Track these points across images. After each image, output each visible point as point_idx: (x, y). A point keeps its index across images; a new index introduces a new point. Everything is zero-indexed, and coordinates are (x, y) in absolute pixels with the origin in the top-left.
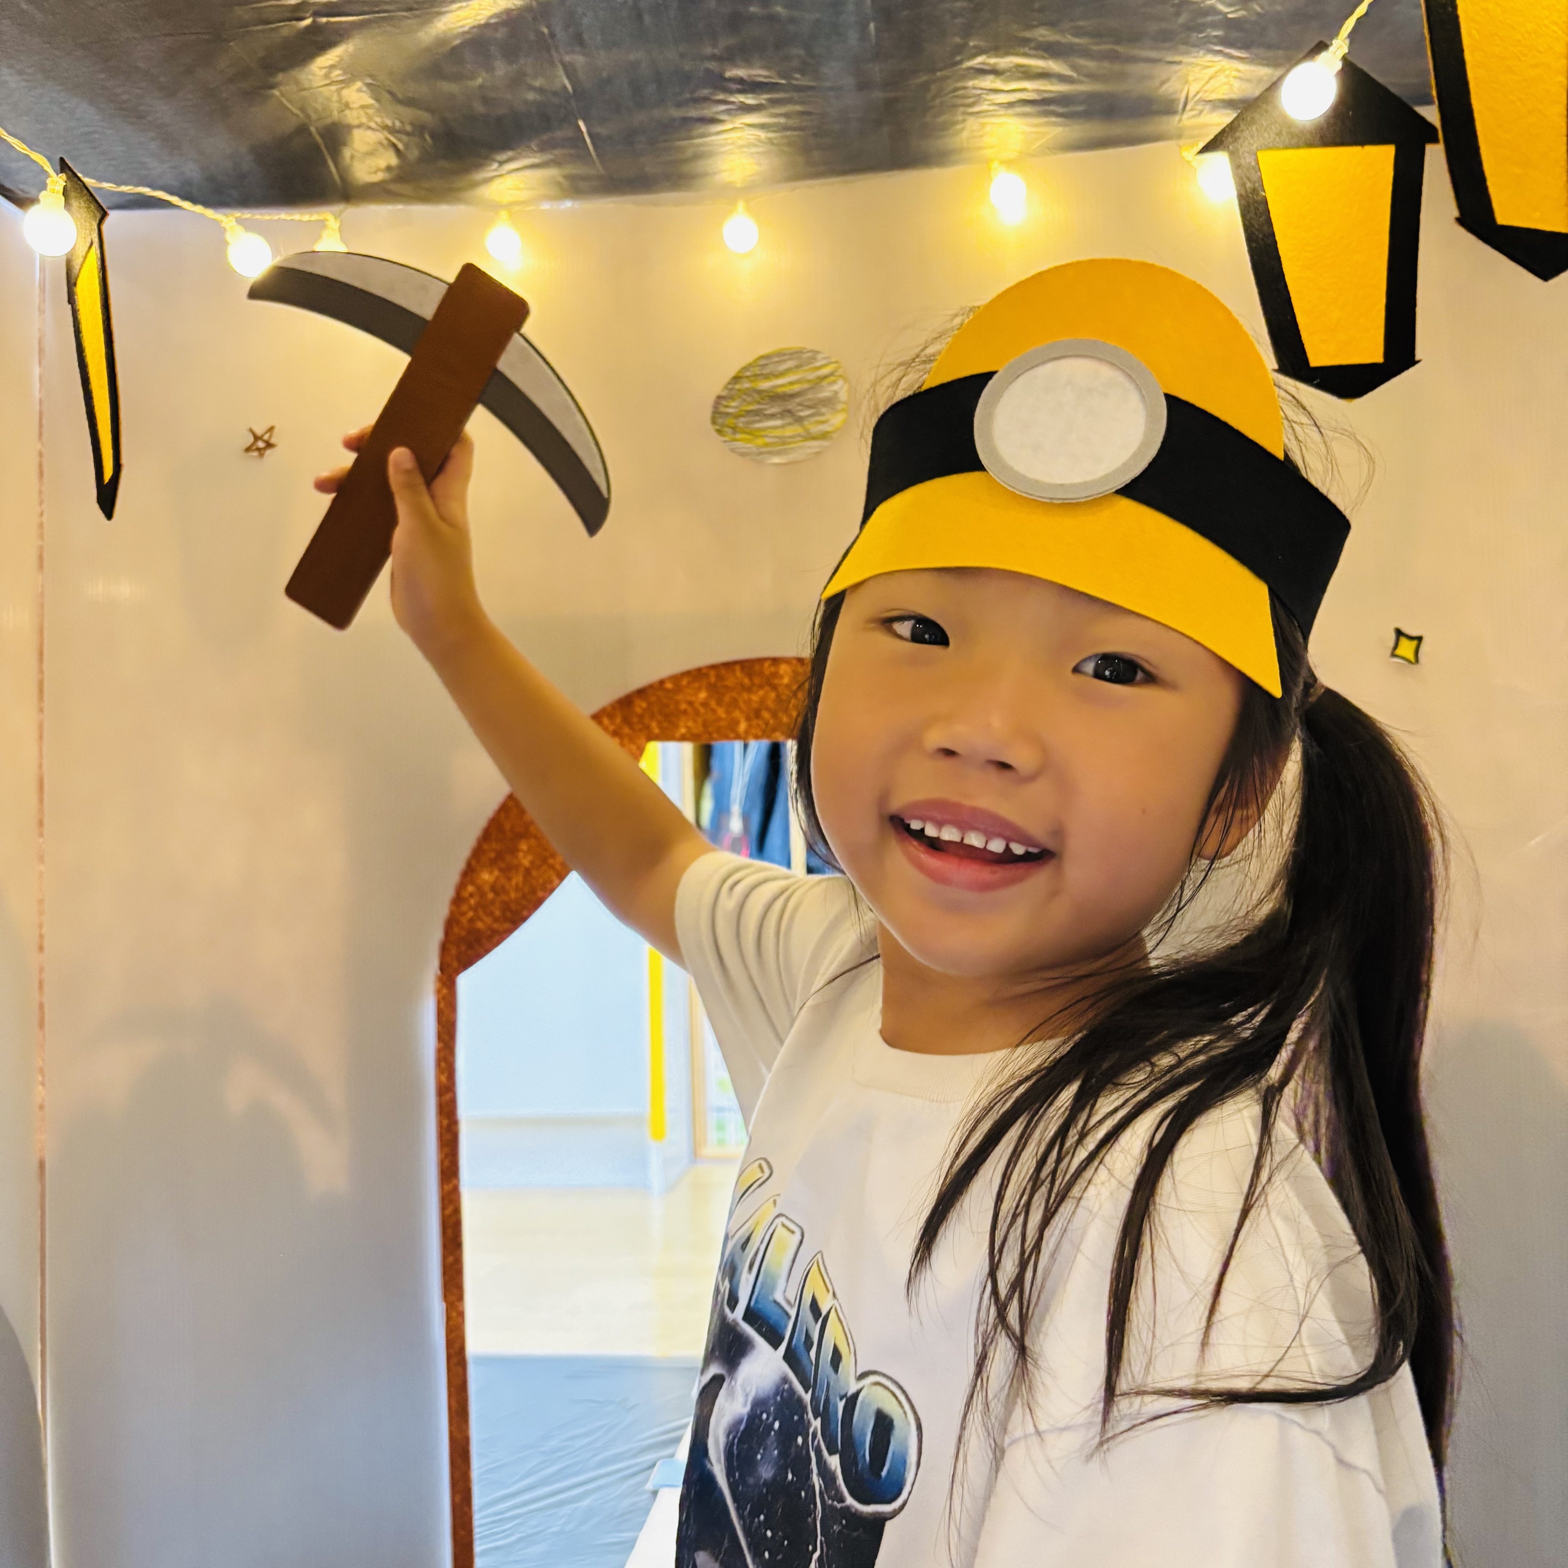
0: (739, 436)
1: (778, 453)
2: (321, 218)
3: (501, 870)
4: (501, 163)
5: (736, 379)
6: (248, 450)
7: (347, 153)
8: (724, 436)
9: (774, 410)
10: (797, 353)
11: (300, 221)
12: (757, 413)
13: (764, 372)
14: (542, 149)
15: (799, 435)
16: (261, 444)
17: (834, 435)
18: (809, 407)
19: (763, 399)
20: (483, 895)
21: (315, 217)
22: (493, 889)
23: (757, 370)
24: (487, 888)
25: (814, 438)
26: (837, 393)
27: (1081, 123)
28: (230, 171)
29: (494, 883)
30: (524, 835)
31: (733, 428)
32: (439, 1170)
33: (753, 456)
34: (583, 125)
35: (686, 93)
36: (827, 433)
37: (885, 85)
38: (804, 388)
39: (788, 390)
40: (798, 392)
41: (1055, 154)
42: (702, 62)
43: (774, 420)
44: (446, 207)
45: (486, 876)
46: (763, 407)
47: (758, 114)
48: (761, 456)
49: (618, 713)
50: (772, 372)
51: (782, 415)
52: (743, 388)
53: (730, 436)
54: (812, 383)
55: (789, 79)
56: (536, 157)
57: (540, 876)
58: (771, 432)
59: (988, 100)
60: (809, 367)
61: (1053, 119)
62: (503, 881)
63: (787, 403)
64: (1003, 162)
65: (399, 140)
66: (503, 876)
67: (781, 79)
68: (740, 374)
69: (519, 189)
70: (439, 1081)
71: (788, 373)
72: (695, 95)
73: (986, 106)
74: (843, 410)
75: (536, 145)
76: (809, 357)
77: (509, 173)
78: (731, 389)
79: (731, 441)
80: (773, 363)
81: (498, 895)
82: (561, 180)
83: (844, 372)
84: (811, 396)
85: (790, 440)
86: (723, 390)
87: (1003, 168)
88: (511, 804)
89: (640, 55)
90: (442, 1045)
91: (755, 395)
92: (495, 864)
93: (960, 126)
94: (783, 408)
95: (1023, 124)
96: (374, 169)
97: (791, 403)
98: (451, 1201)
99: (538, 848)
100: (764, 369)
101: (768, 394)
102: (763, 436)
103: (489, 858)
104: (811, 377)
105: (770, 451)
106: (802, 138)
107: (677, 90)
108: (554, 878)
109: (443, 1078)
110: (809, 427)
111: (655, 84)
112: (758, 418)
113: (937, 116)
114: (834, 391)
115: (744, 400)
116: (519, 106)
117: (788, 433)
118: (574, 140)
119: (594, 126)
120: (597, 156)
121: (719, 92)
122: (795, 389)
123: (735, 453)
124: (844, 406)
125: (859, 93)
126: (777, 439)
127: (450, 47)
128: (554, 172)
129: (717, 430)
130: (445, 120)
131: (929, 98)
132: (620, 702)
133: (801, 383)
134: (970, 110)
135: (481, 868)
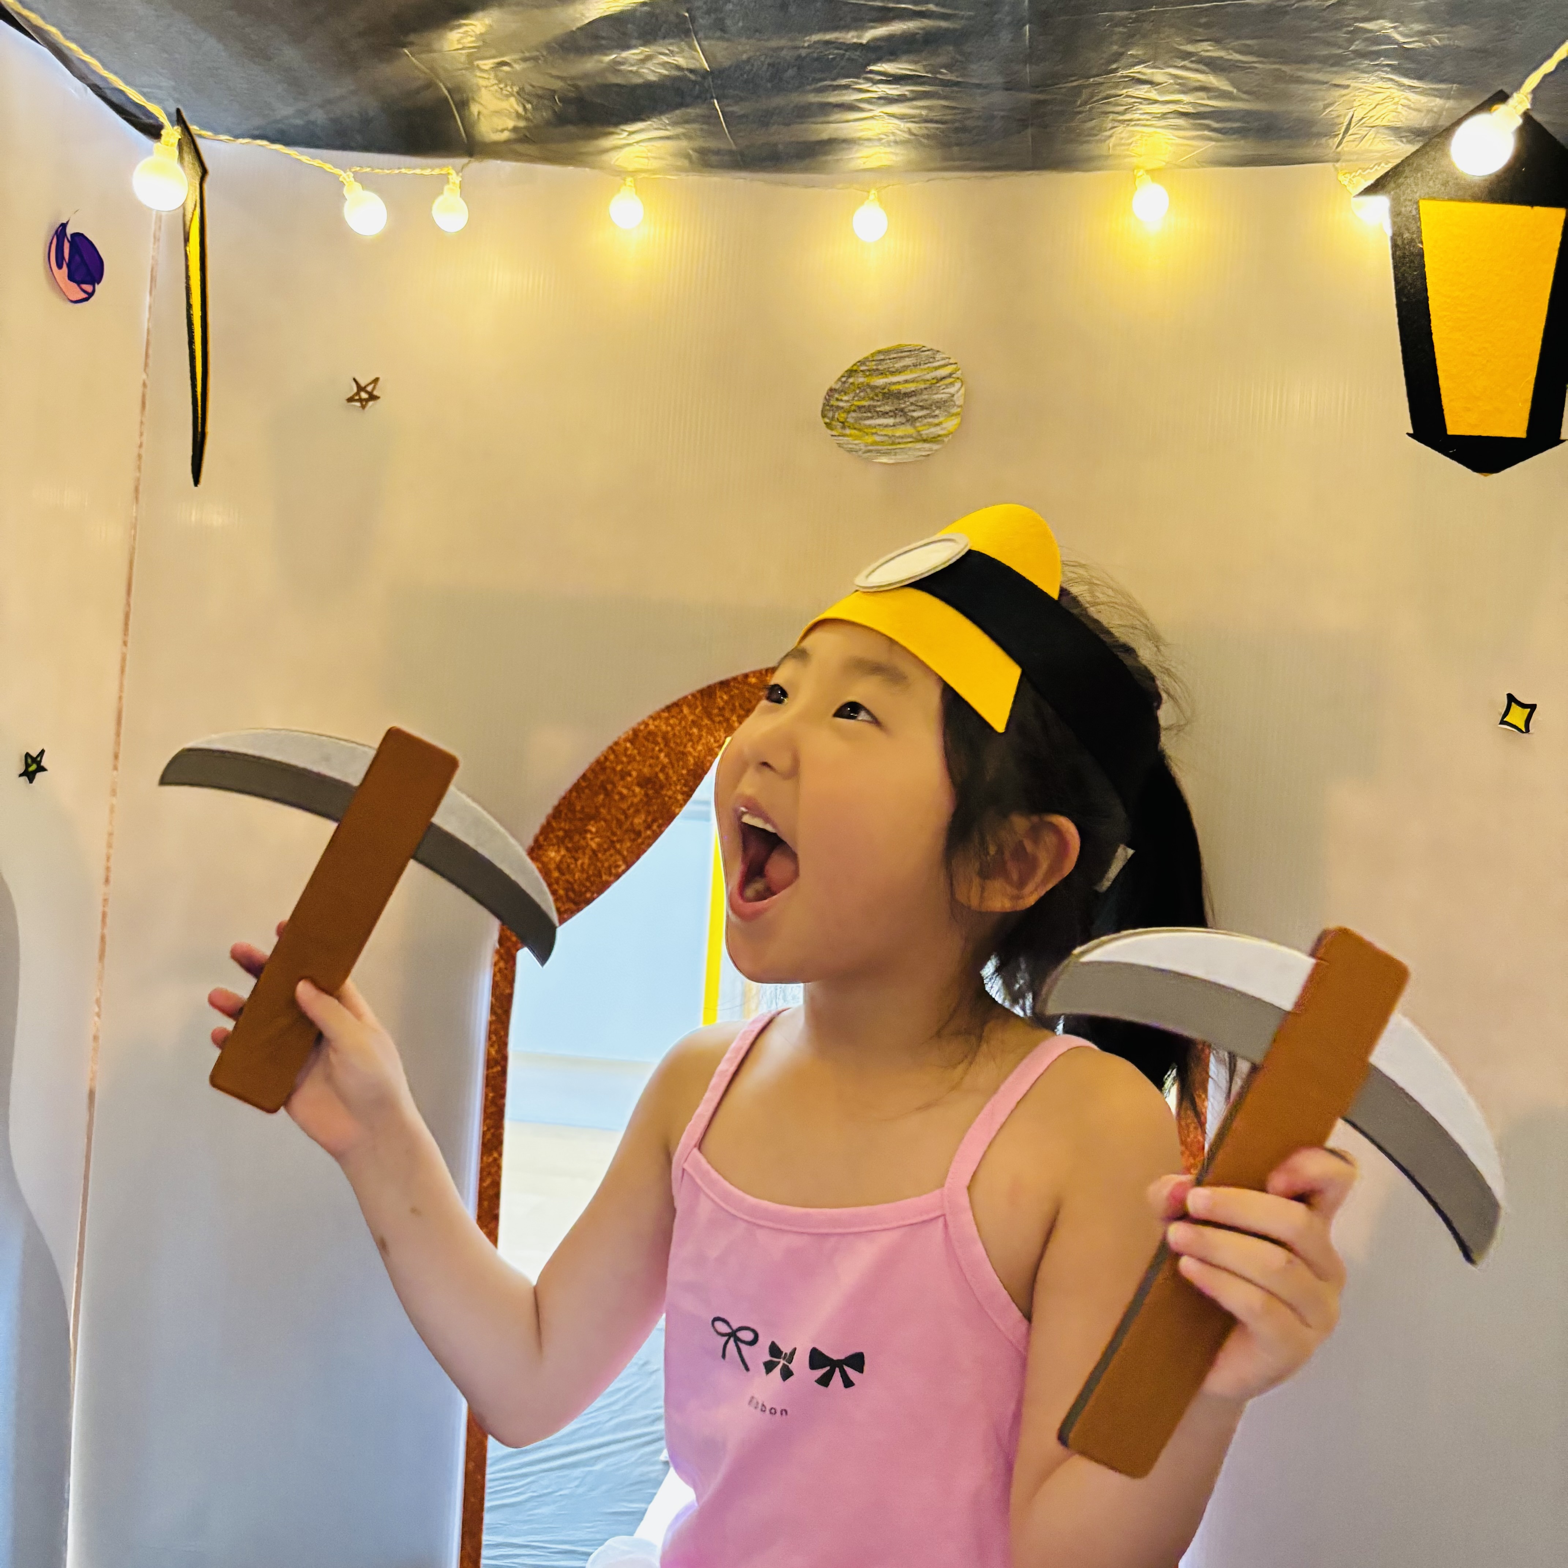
0: (848, 431)
1: (886, 453)
2: (444, 171)
3: (567, 849)
4: (631, 133)
5: (851, 372)
6: (350, 400)
7: (475, 109)
8: (832, 429)
9: (887, 408)
10: (911, 351)
11: (424, 175)
12: (869, 409)
13: (880, 367)
14: (675, 124)
15: (911, 436)
16: (364, 395)
17: (946, 440)
18: (922, 408)
19: (877, 395)
21: (437, 172)
22: (558, 868)
23: (872, 365)
24: (552, 866)
25: (925, 441)
26: (953, 396)
27: (1235, 140)
28: (356, 115)
29: (561, 862)
30: (594, 817)
31: (842, 423)
32: (481, 1141)
33: (860, 453)
34: (718, 103)
35: (826, 80)
36: (939, 436)
37: (1035, 87)
38: (920, 388)
39: (903, 388)
40: (914, 391)
41: (1203, 167)
42: (846, 50)
43: (886, 418)
44: (571, 168)
45: (552, 854)
46: (875, 403)
47: (901, 105)
48: (869, 454)
49: (698, 703)
50: (889, 368)
51: (894, 414)
52: (856, 383)
53: (840, 431)
54: (929, 382)
55: (936, 74)
56: (667, 130)
57: (607, 860)
58: (881, 431)
59: (1141, 109)
60: (927, 366)
61: (1206, 133)
62: (569, 860)
63: (901, 402)
64: (1148, 172)
65: (529, 102)
66: (569, 855)
67: (927, 72)
68: (855, 368)
69: (647, 158)
70: (488, 1053)
71: (904, 371)
72: (835, 83)
73: (1138, 115)
74: (957, 414)
75: (668, 118)
76: (927, 355)
77: (637, 142)
78: (844, 382)
79: (839, 436)
80: (890, 359)
81: (562, 874)
82: (691, 152)
83: (962, 374)
84: (926, 397)
85: (900, 440)
86: (836, 383)
87: (1148, 178)
88: (584, 784)
89: (783, 42)
90: (494, 1018)
91: (868, 390)
92: (563, 842)
93: (1108, 133)
94: (896, 406)
95: (1174, 136)
96: (500, 128)
97: (905, 402)
98: (489, 1174)
99: (608, 831)
100: (881, 364)
101: (882, 391)
102: (873, 434)
103: (557, 837)
104: (928, 377)
105: (878, 451)
106: (943, 131)
107: (818, 76)
108: (620, 863)
109: (493, 1052)
110: (920, 429)
111: (795, 69)
112: (869, 415)
113: (1085, 122)
114: (950, 394)
115: (856, 395)
116: (652, 78)
117: (898, 433)
118: (709, 117)
119: (728, 105)
120: (729, 132)
121: (861, 81)
122: (911, 388)
123: (843, 447)
124: (959, 410)
125: (1007, 93)
126: (886, 438)
127: (587, 21)
128: (684, 143)
129: (826, 423)
130: (576, 87)
131: (1079, 103)
132: (702, 692)
133: (917, 382)
134: (1121, 118)
135: (549, 845)
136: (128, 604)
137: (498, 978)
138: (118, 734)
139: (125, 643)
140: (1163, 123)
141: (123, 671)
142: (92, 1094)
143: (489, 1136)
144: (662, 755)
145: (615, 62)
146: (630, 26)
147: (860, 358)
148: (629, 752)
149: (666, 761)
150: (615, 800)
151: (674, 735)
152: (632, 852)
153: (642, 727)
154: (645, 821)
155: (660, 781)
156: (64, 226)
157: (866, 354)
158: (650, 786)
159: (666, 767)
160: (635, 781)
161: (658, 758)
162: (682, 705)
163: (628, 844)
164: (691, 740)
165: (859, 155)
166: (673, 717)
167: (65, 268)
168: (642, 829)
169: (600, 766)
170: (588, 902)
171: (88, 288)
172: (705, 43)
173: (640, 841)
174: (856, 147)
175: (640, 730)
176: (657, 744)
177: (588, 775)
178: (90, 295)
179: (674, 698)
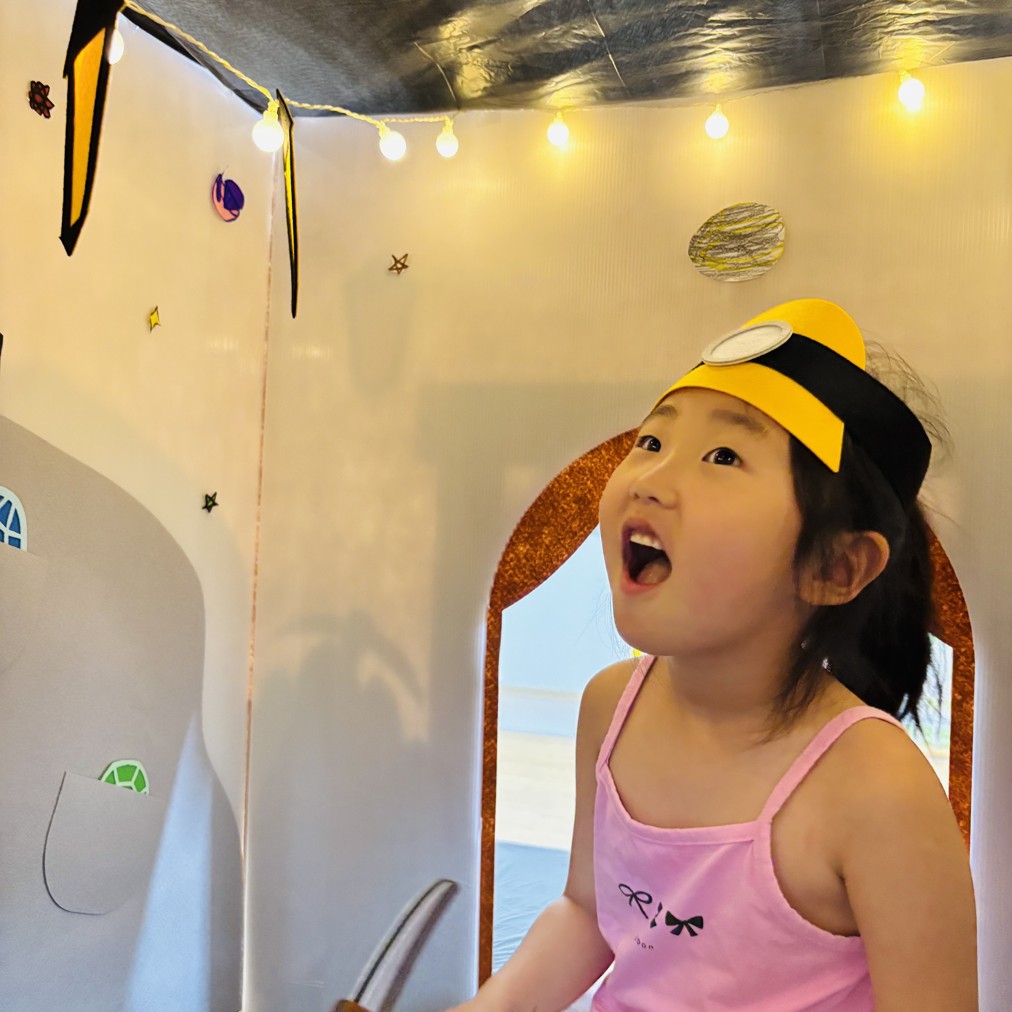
0: (706, 263)
1: (734, 275)
2: (442, 119)
3: (531, 545)
4: (557, 83)
5: (708, 224)
6: (391, 269)
7: (459, 80)
8: (696, 262)
9: (732, 246)
10: (748, 208)
11: (428, 122)
12: (720, 247)
13: (727, 219)
14: (584, 73)
15: (749, 263)
16: (399, 266)
17: (774, 263)
18: (757, 244)
19: (725, 238)
20: (519, 560)
21: (437, 119)
22: (525, 557)
23: (722, 219)
24: (521, 556)
25: (759, 265)
26: (777, 234)
27: (969, 38)
28: (389, 92)
29: (526, 553)
30: (546, 524)
31: (703, 258)
32: (483, 733)
33: (716, 277)
34: (612, 56)
35: (681, 32)
36: (769, 261)
37: (823, 17)
38: (754, 231)
39: (743, 232)
40: (750, 233)
41: (948, 63)
42: (693, 11)
43: (733, 252)
44: (522, 110)
45: (522, 549)
46: (725, 243)
47: (732, 41)
48: (721, 277)
49: (611, 447)
50: (733, 220)
51: (738, 249)
52: (711, 231)
53: (701, 263)
54: (760, 227)
55: (755, 16)
56: (580, 78)
57: (555, 551)
58: (729, 261)
59: (899, 22)
60: (758, 216)
61: (948, 35)
62: (532, 552)
63: (743, 241)
64: (908, 71)
65: (492, 71)
66: (532, 549)
67: (749, 17)
68: (710, 221)
69: (569, 98)
70: (486, 676)
71: (744, 220)
72: (688, 32)
73: (898, 26)
74: (781, 246)
75: (581, 71)
76: (759, 209)
77: (562, 88)
78: (703, 231)
79: (701, 266)
80: (733, 214)
81: (528, 561)
82: (597, 91)
83: (783, 220)
84: (759, 237)
85: (742, 266)
86: (698, 232)
87: (909, 75)
88: (540, 503)
89: (652, 10)
90: (489, 653)
91: (720, 235)
92: (528, 541)
93: (878, 43)
94: (739, 244)
95: (926, 40)
96: (476, 89)
97: (745, 241)
98: (489, 753)
99: (555, 533)
100: (727, 217)
101: (728, 235)
102: (723, 263)
103: (524, 537)
104: (760, 223)
105: (728, 274)
106: (761, 56)
107: (676, 30)
108: (564, 553)
109: (489, 675)
110: (756, 257)
111: (660, 28)
112: (721, 251)
113: (860, 37)
114: (775, 233)
115: (712, 239)
116: (569, 46)
117: (741, 261)
118: (607, 66)
119: (619, 57)
120: (621, 75)
121: (705, 29)
122: (748, 231)
123: (703, 274)
124: (781, 243)
125: (805, 23)
126: (733, 266)
127: (525, 12)
128: (592, 86)
129: (692, 259)
130: (521, 58)
131: (855, 23)
132: (614, 440)
133: (753, 227)
134: (886, 30)
135: (519, 543)
136: (264, 404)
137: (490, 628)
138: (260, 483)
139: (263, 427)
140: (916, 31)
141: (262, 444)
142: (250, 703)
143: (488, 729)
144: (589, 483)
145: (545, 38)
146: (552, 12)
147: (714, 214)
148: (568, 481)
149: (592, 486)
150: (559, 513)
151: (596, 468)
152: (572, 546)
153: (575, 465)
154: (579, 526)
155: (588, 499)
156: (220, 176)
157: (718, 211)
158: (581, 502)
159: (591, 490)
160: (572, 500)
161: (586, 484)
162: (601, 449)
163: (569, 541)
164: (607, 472)
165: (706, 80)
166: (596, 457)
167: (222, 201)
168: (578, 531)
169: (549, 492)
170: (545, 578)
171: (235, 212)
172: (601, 18)
173: (576, 538)
174: (704, 75)
175: (575, 467)
176: (586, 475)
177: (542, 497)
178: (236, 216)
179: (595, 445)
